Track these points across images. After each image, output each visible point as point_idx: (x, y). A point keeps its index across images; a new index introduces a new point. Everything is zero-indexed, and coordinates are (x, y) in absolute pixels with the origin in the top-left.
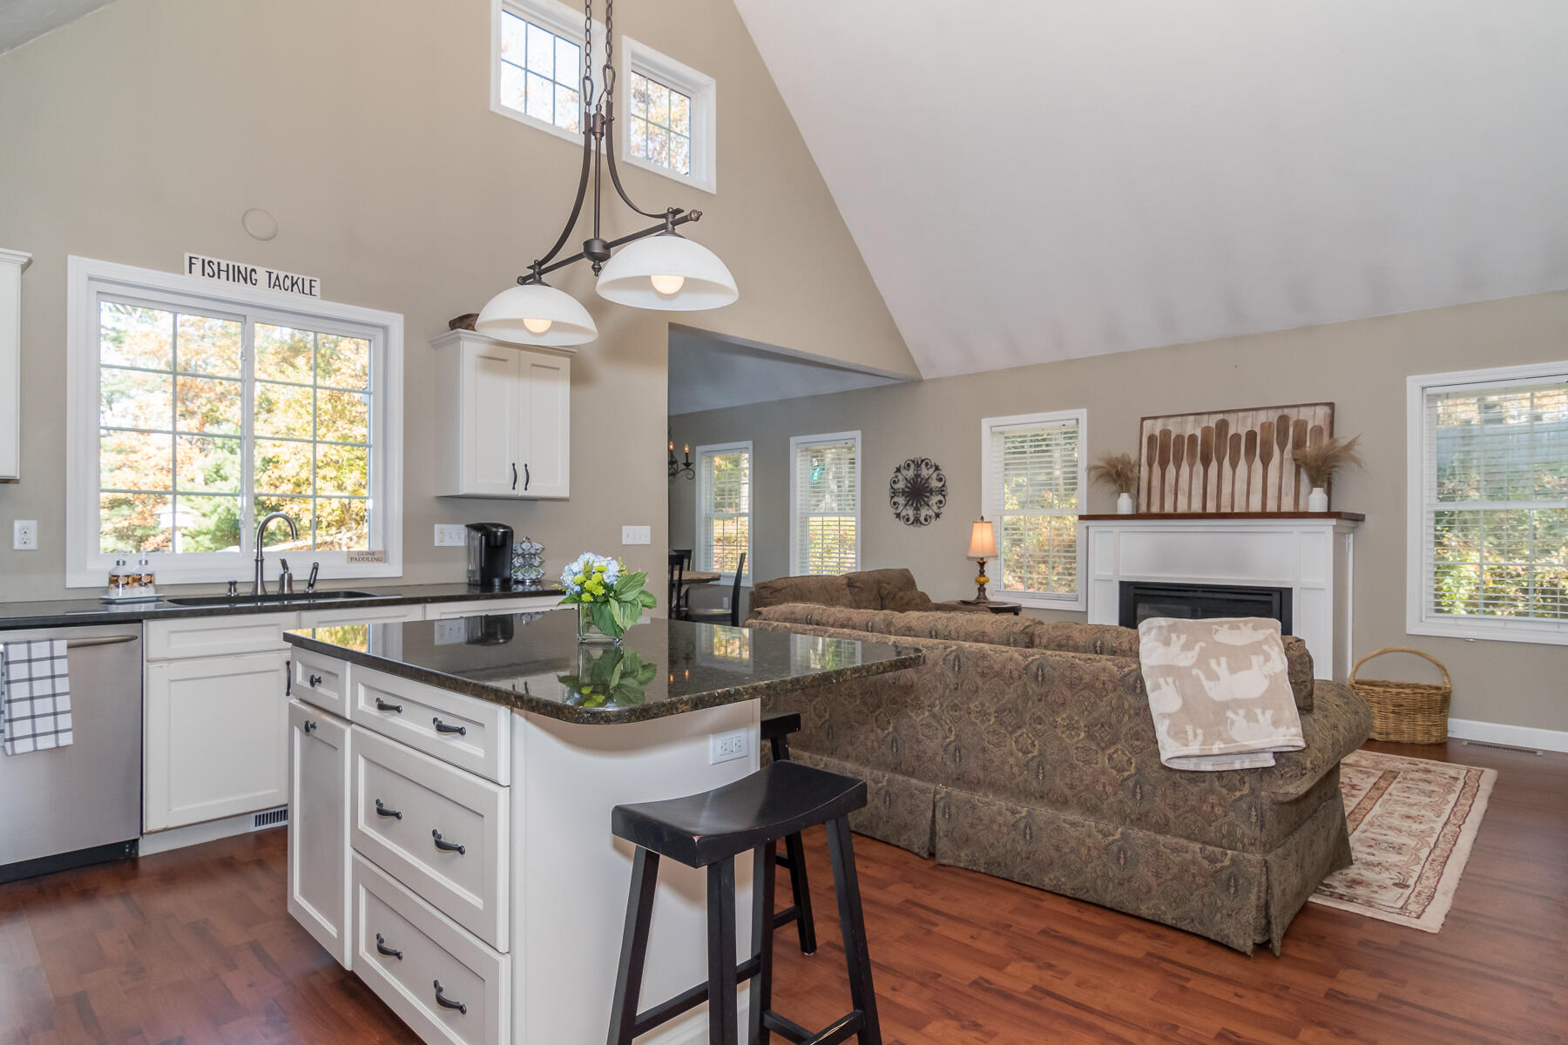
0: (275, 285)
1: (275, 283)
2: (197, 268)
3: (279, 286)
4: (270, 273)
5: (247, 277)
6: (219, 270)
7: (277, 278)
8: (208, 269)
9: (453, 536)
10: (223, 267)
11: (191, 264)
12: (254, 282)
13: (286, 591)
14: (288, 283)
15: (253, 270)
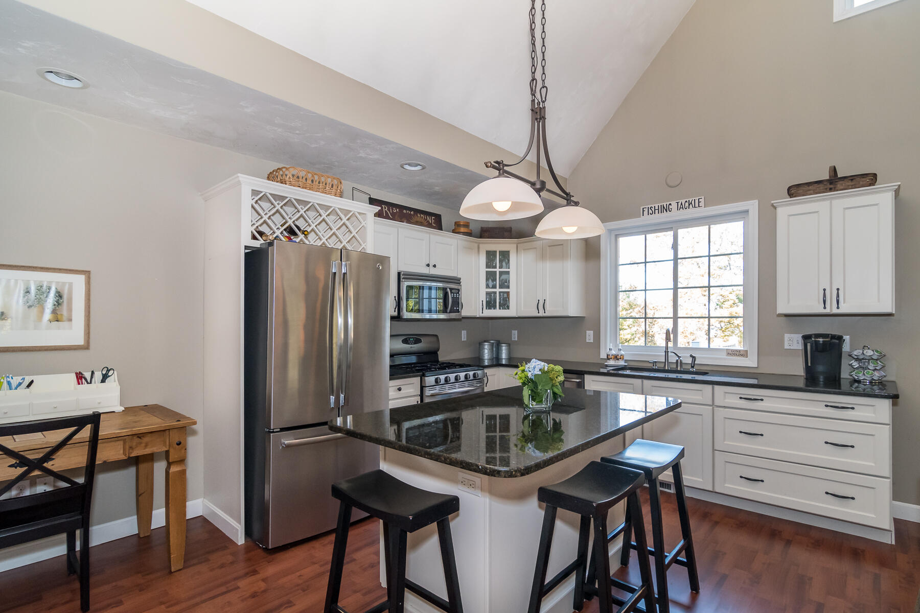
0: (680, 208)
1: (681, 207)
2: (646, 213)
3: (683, 208)
4: (678, 203)
5: (666, 209)
6: (655, 210)
7: (682, 204)
8: (650, 212)
9: (793, 342)
10: (657, 208)
11: (643, 211)
12: (670, 210)
13: (679, 369)
14: (687, 204)
15: (670, 204)
